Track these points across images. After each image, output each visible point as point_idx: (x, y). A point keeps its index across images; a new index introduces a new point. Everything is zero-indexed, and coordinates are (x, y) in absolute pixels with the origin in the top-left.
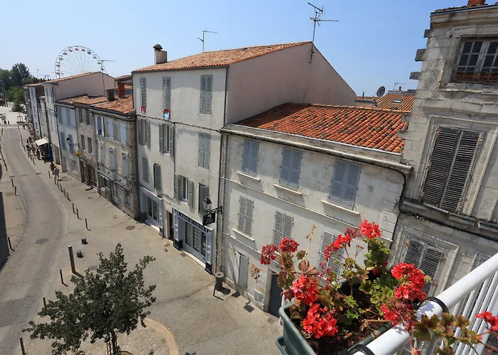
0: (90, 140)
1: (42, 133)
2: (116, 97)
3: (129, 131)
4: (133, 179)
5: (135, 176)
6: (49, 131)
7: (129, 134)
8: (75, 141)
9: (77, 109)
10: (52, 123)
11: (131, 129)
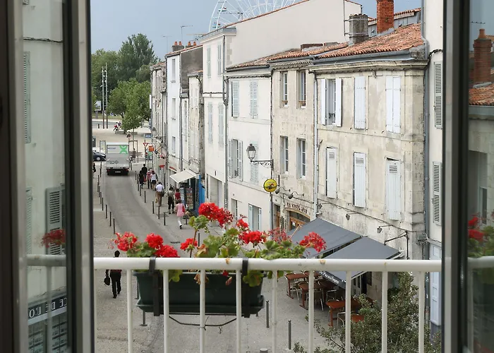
0: (302, 143)
1: (186, 157)
2: (370, 32)
3: (410, 96)
4: (414, 224)
5: (420, 218)
6: (202, 147)
7: (409, 104)
8: (263, 154)
9: (277, 75)
10: (211, 129)
11: (416, 90)
